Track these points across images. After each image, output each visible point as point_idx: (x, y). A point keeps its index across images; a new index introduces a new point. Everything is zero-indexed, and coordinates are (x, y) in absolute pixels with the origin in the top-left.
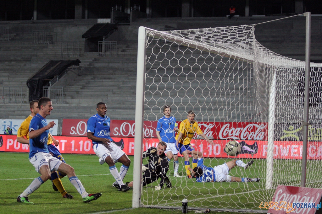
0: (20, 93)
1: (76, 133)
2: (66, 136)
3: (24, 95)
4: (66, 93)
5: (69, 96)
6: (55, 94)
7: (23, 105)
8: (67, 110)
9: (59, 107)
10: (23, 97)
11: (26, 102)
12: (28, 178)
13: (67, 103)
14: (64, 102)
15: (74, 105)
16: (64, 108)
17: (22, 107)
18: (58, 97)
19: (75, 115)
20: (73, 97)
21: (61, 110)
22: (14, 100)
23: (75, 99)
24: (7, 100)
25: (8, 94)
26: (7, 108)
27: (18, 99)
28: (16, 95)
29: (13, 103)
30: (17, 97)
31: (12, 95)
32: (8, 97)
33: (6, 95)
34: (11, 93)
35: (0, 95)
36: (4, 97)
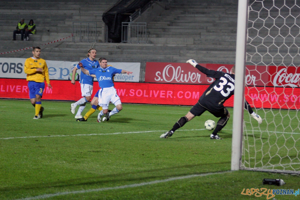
0: (94, 29)
1: (162, 80)
2: (150, 83)
3: (100, 32)
4: (150, 30)
5: (154, 34)
6: (137, 31)
8: (151, 51)
9: (142, 48)
10: (98, 34)
11: (101, 41)
13: (151, 42)
14: (148, 42)
15: (160, 45)
16: (148, 48)
18: (140, 35)
19: (160, 57)
20: (158, 36)
21: (143, 51)
22: (86, 38)
23: (161, 37)
24: (77, 39)
25: (79, 31)
26: (78, 48)
27: (91, 37)
28: (89, 31)
29: (86, 41)
30: (90, 34)
31: (84, 32)
32: (79, 34)
33: (76, 33)
34: (83, 29)
35: (69, 32)
36: (74, 34)
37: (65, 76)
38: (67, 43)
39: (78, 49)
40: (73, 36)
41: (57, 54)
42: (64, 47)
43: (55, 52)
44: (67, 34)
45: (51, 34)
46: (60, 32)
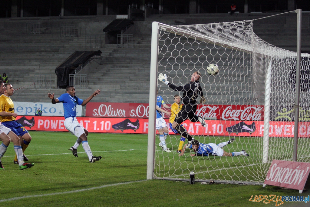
0: (49, 79)
1: (98, 115)
2: (89, 117)
3: (53, 81)
4: (89, 79)
5: (92, 82)
6: (80, 81)
7: (52, 90)
9: (83, 92)
10: (52, 83)
11: (54, 88)
12: (56, 153)
13: (90, 88)
14: (88, 88)
16: (87, 92)
18: (82, 83)
20: (95, 83)
21: (84, 94)
22: (44, 85)
23: (97, 84)
24: (38, 86)
25: (39, 81)
26: (38, 92)
27: (48, 85)
28: (46, 81)
29: (43, 88)
30: (47, 83)
31: (43, 81)
32: (39, 83)
33: (37, 82)
34: (41, 79)
35: (32, 82)
36: (36, 83)
37: (29, 112)
38: (30, 89)
39: (38, 94)
40: (35, 84)
41: (23, 97)
42: (28, 92)
43: (22, 95)
44: (30, 83)
45: (19, 83)
46: (26, 82)
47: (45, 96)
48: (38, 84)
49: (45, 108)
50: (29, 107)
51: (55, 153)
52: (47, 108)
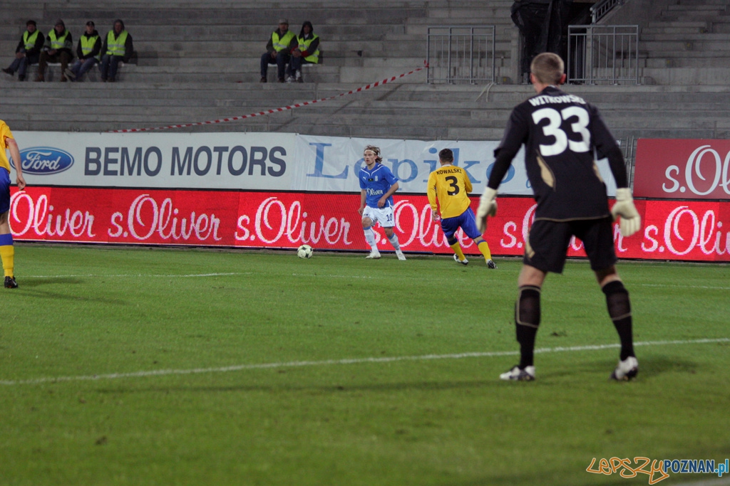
0: (487, 47)
1: (683, 190)
2: (648, 199)
3: (504, 55)
4: (649, 46)
5: (663, 57)
6: (611, 51)
7: (499, 89)
8: (653, 106)
9: (626, 98)
10: (499, 61)
11: (507, 81)
12: (501, 349)
13: (652, 82)
14: (643, 79)
15: (678, 89)
16: (643, 98)
17: (495, 97)
18: (620, 61)
19: (679, 124)
20: (672, 62)
21: (630, 106)
22: (465, 71)
23: (680, 67)
24: (441, 74)
25: (446, 53)
26: (443, 100)
27: (480, 70)
28: (475, 53)
29: (464, 82)
30: (477, 61)
31: (461, 54)
32: (446, 62)
33: (439, 57)
34: (456, 48)
35: (417, 57)
36: (433, 62)
37: (404, 181)
38: (412, 88)
39: (443, 105)
40: (428, 67)
41: (382, 119)
42: (402, 99)
43: (378, 113)
44: (411, 61)
45: (367, 61)
46: (392, 57)
47: (469, 113)
48: (442, 64)
49: (470, 164)
50: (406, 161)
51: (494, 349)
52: (478, 162)
